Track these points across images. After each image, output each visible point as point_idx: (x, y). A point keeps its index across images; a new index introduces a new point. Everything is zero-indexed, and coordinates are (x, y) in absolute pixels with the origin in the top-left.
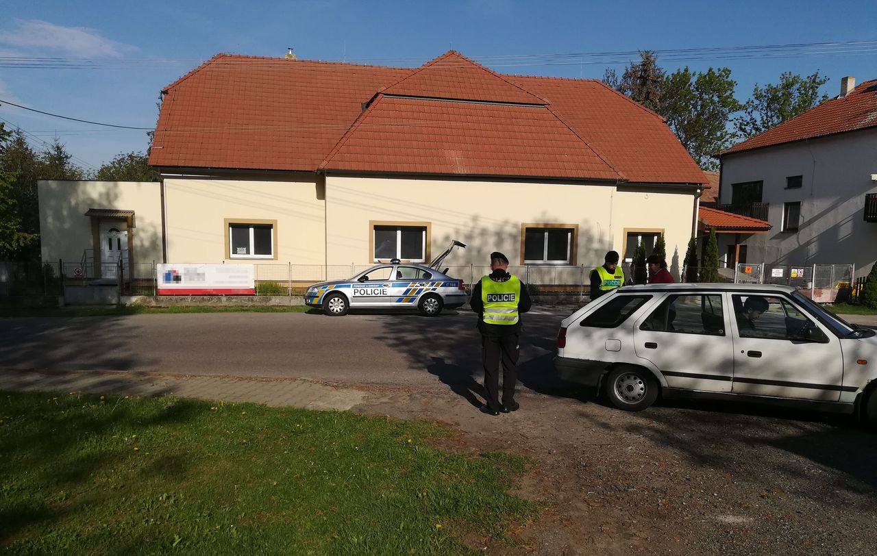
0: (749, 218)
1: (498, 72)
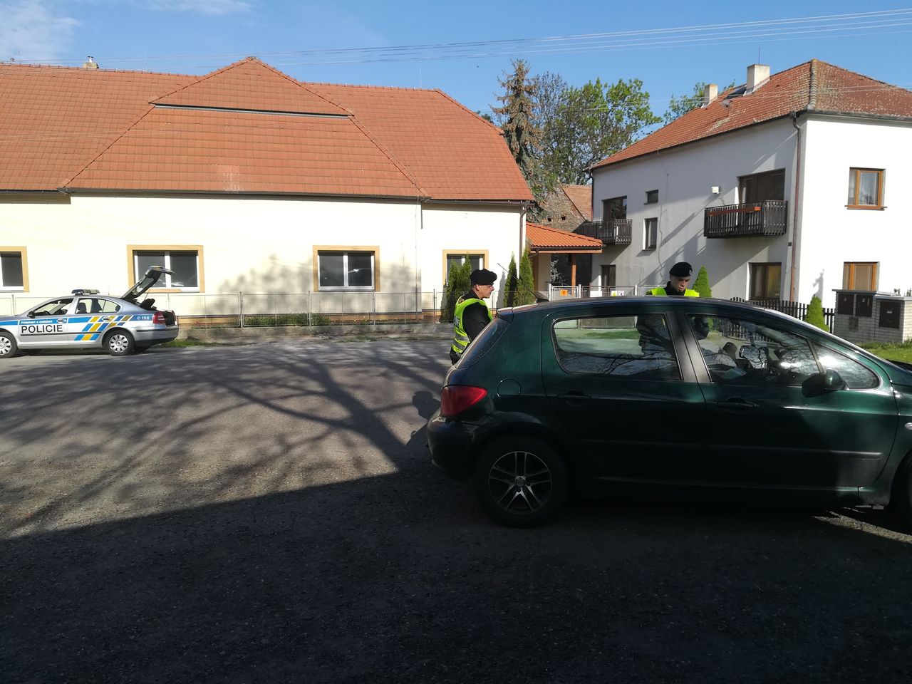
1: (300, 80)
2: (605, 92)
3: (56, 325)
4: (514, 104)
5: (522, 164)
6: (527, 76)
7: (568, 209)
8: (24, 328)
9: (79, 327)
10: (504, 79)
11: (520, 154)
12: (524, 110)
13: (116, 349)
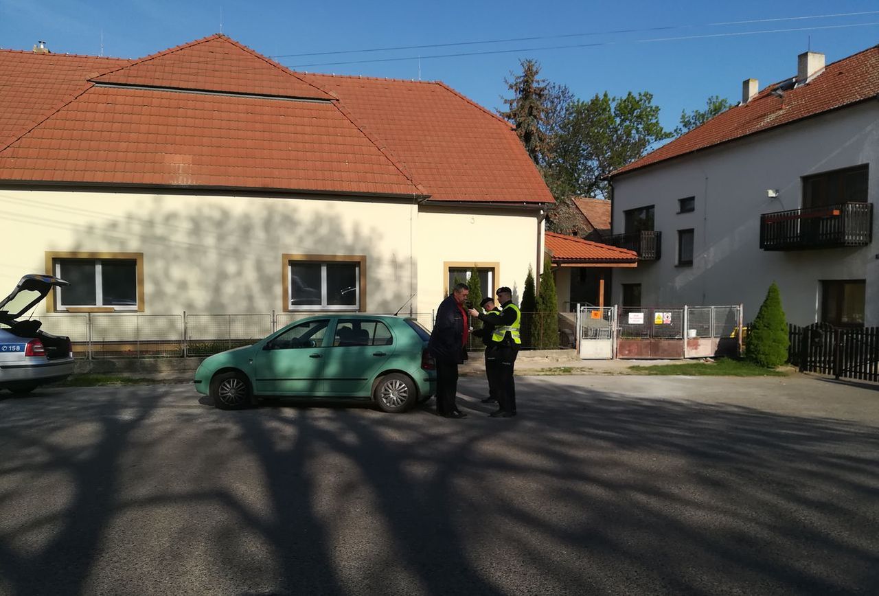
0: (614, 248)
2: (613, 105)
4: (522, 107)
6: (537, 78)
7: (580, 224)
10: (512, 81)
12: (534, 114)
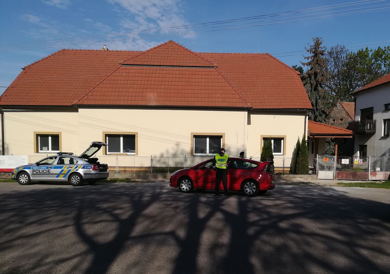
2: (370, 54)
3: (48, 169)
4: (313, 60)
5: (317, 91)
6: (321, 46)
7: (344, 115)
8: (34, 171)
9: (58, 171)
10: (308, 48)
11: (316, 86)
12: (319, 63)
13: (74, 183)
